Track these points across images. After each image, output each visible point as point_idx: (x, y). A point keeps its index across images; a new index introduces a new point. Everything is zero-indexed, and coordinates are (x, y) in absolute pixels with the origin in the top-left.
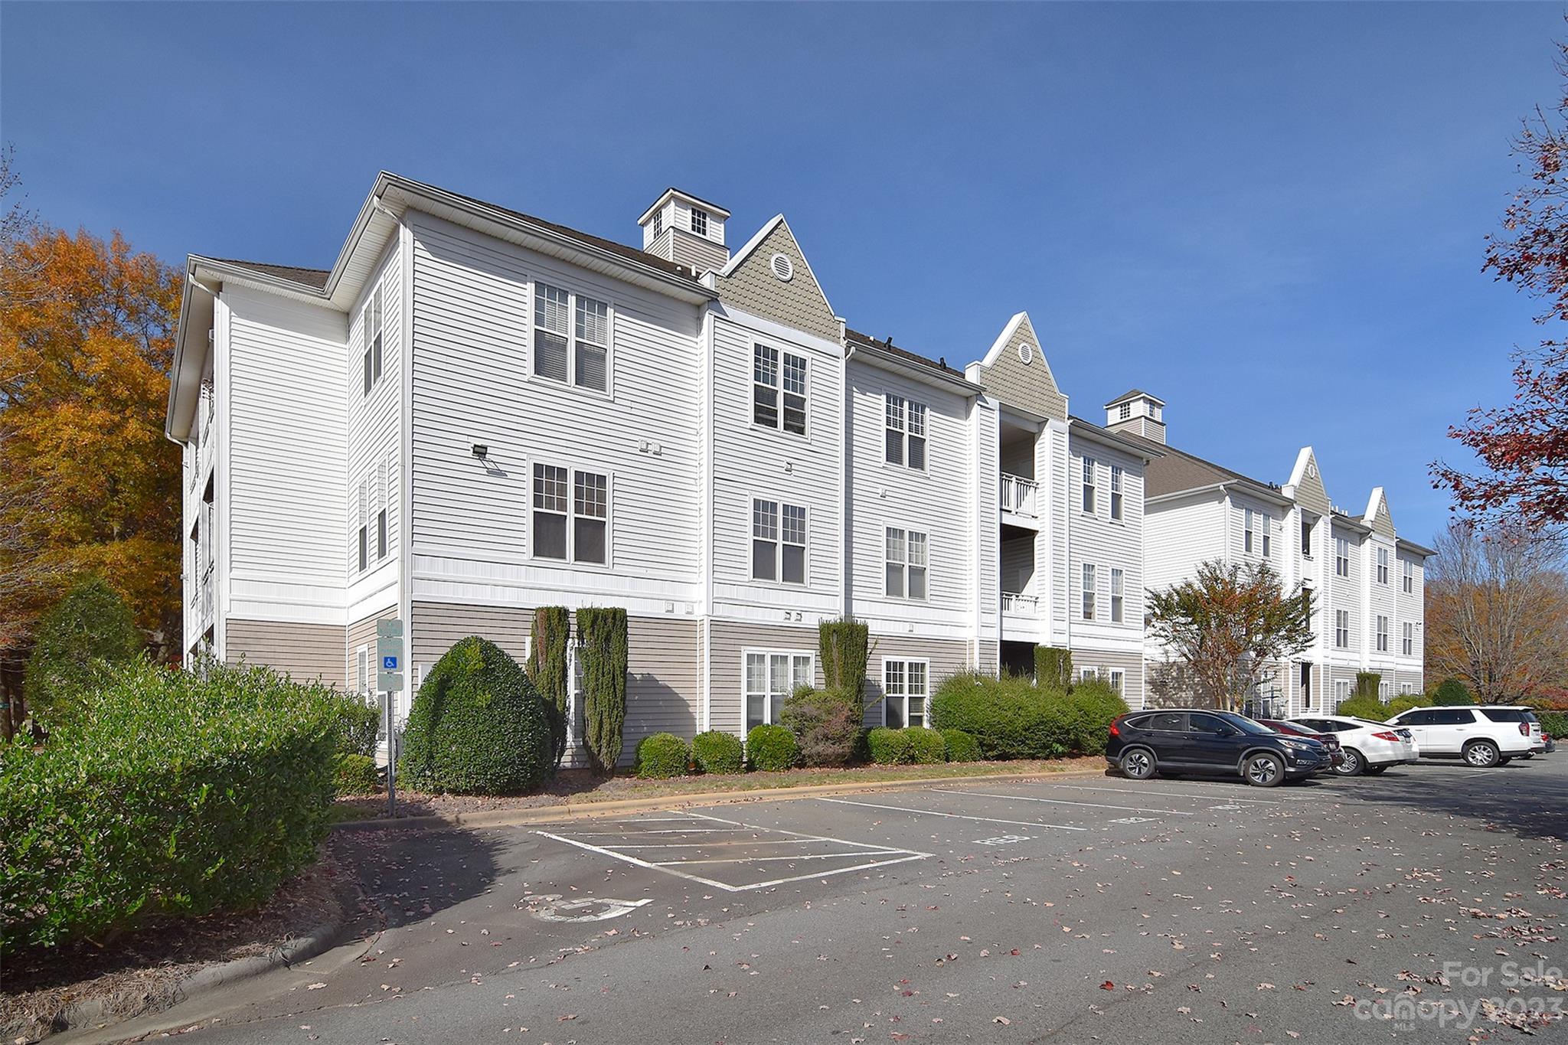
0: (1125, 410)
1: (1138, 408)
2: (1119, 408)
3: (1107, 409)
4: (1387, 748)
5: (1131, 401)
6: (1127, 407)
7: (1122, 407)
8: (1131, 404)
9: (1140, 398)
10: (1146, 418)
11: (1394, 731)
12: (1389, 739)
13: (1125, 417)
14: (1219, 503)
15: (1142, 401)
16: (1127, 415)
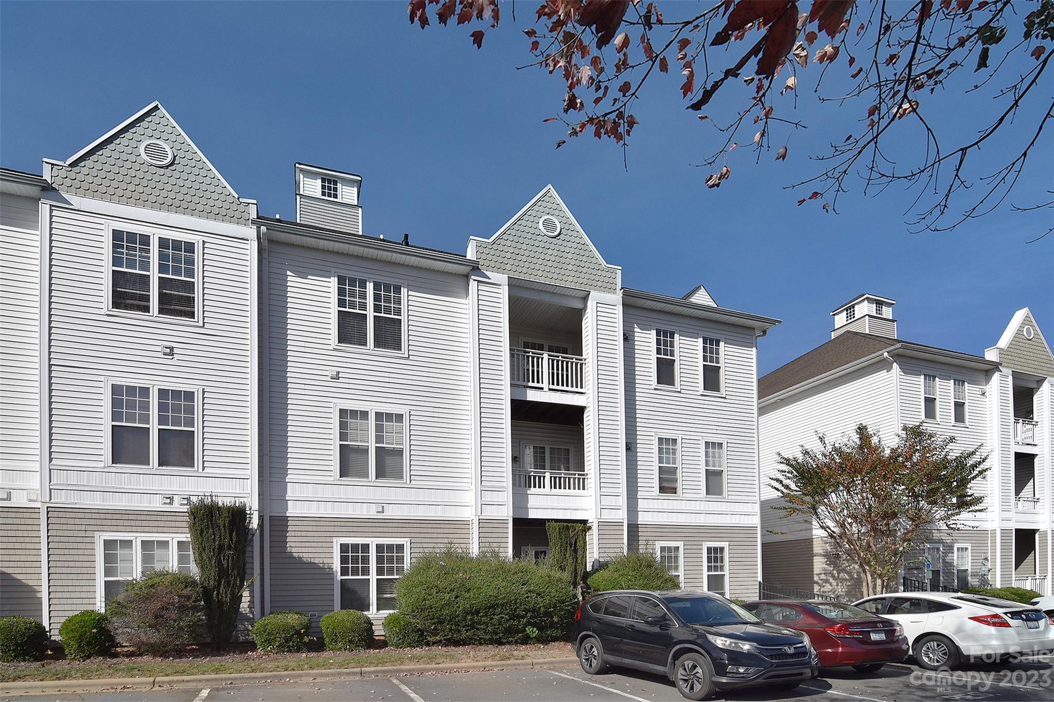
0: (850, 312)
1: (863, 309)
2: (845, 312)
3: (834, 315)
4: (990, 636)
5: (855, 304)
6: (852, 310)
7: (847, 311)
8: (856, 307)
9: (865, 299)
10: (870, 316)
11: (1005, 614)
12: (994, 624)
13: (851, 319)
14: (887, 372)
15: (866, 301)
16: (852, 317)
